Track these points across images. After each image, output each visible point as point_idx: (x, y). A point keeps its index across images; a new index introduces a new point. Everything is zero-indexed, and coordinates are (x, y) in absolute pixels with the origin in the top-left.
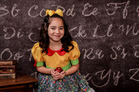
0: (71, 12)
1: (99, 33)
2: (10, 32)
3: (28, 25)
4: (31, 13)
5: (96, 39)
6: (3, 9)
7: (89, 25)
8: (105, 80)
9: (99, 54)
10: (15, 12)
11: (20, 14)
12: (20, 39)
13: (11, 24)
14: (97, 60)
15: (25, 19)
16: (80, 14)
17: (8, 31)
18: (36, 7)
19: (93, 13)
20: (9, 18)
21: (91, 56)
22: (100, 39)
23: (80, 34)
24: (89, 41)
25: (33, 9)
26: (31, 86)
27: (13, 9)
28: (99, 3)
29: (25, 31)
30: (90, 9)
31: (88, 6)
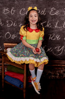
0: (43, 13)
1: (58, 25)
2: (10, 23)
3: (20, 20)
5: (57, 29)
7: (53, 20)
8: (60, 52)
9: (58, 38)
10: (13, 12)
11: (16, 13)
12: (15, 27)
13: (10, 18)
14: (56, 40)
15: (18, 16)
16: (49, 14)
17: (9, 22)
18: (24, 9)
19: (56, 14)
20: (9, 15)
21: (53, 38)
22: (59, 29)
23: (48, 25)
24: (53, 29)
25: (22, 11)
28: (60, 8)
29: (18, 23)
30: (54, 11)
31: (53, 9)
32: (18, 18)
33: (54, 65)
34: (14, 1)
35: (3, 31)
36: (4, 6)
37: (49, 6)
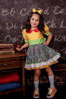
0: (46, 12)
1: (64, 24)
2: (10, 25)
3: (21, 21)
4: (22, 13)
5: (62, 29)
6: (5, 11)
7: (58, 20)
9: (64, 38)
10: (12, 13)
11: (16, 14)
12: (15, 30)
14: (63, 41)
15: (19, 17)
16: (53, 13)
18: (25, 10)
19: (60, 12)
20: (9, 17)
21: (59, 39)
23: (52, 26)
24: (58, 30)
25: (23, 11)
26: (23, 58)
27: (11, 11)
28: (64, 6)
30: (59, 10)
31: (57, 8)
32: (19, 20)
33: (62, 70)
34: (13, 1)
35: (3, 34)
36: (2, 7)
37: (52, 4)
